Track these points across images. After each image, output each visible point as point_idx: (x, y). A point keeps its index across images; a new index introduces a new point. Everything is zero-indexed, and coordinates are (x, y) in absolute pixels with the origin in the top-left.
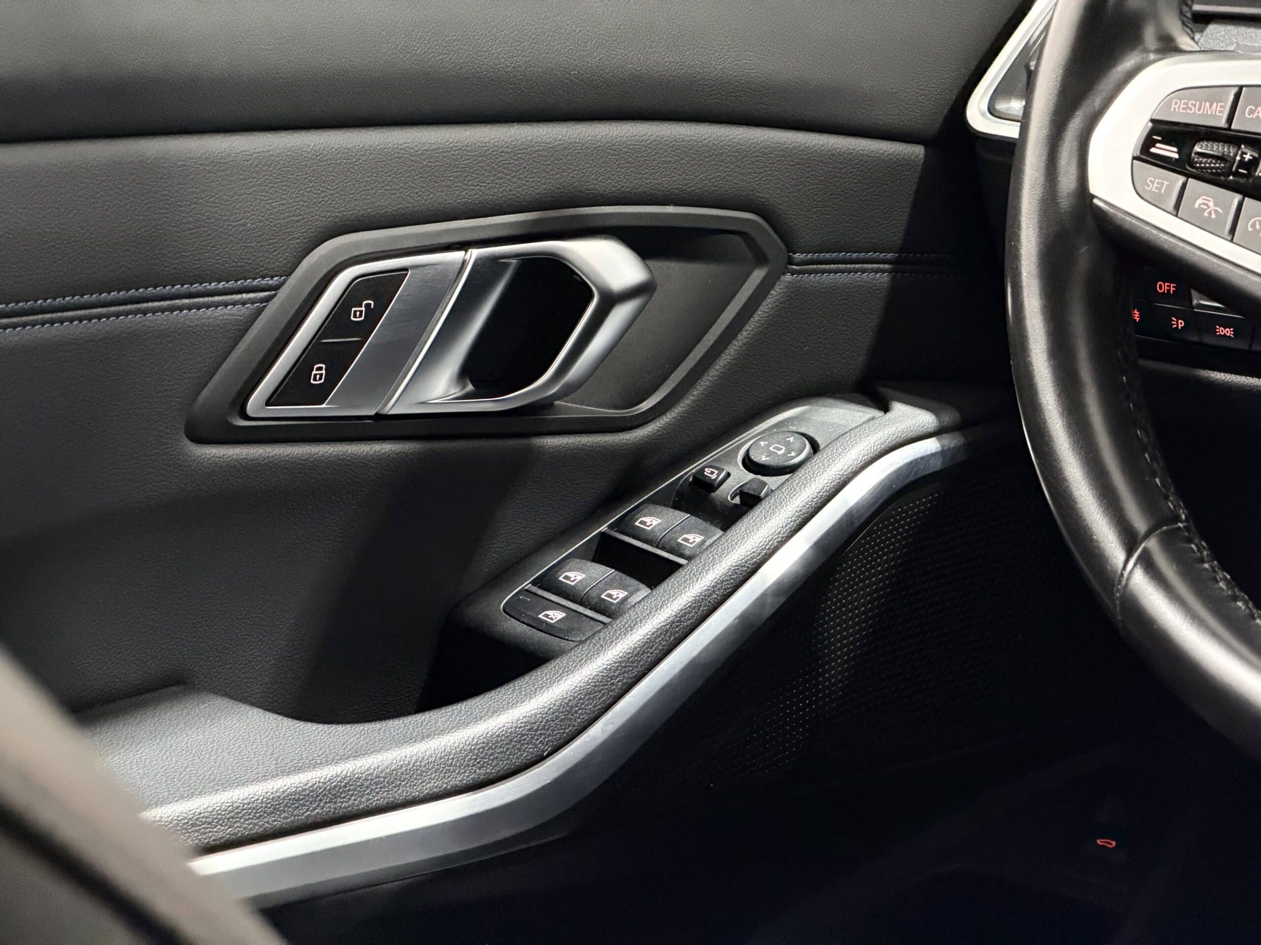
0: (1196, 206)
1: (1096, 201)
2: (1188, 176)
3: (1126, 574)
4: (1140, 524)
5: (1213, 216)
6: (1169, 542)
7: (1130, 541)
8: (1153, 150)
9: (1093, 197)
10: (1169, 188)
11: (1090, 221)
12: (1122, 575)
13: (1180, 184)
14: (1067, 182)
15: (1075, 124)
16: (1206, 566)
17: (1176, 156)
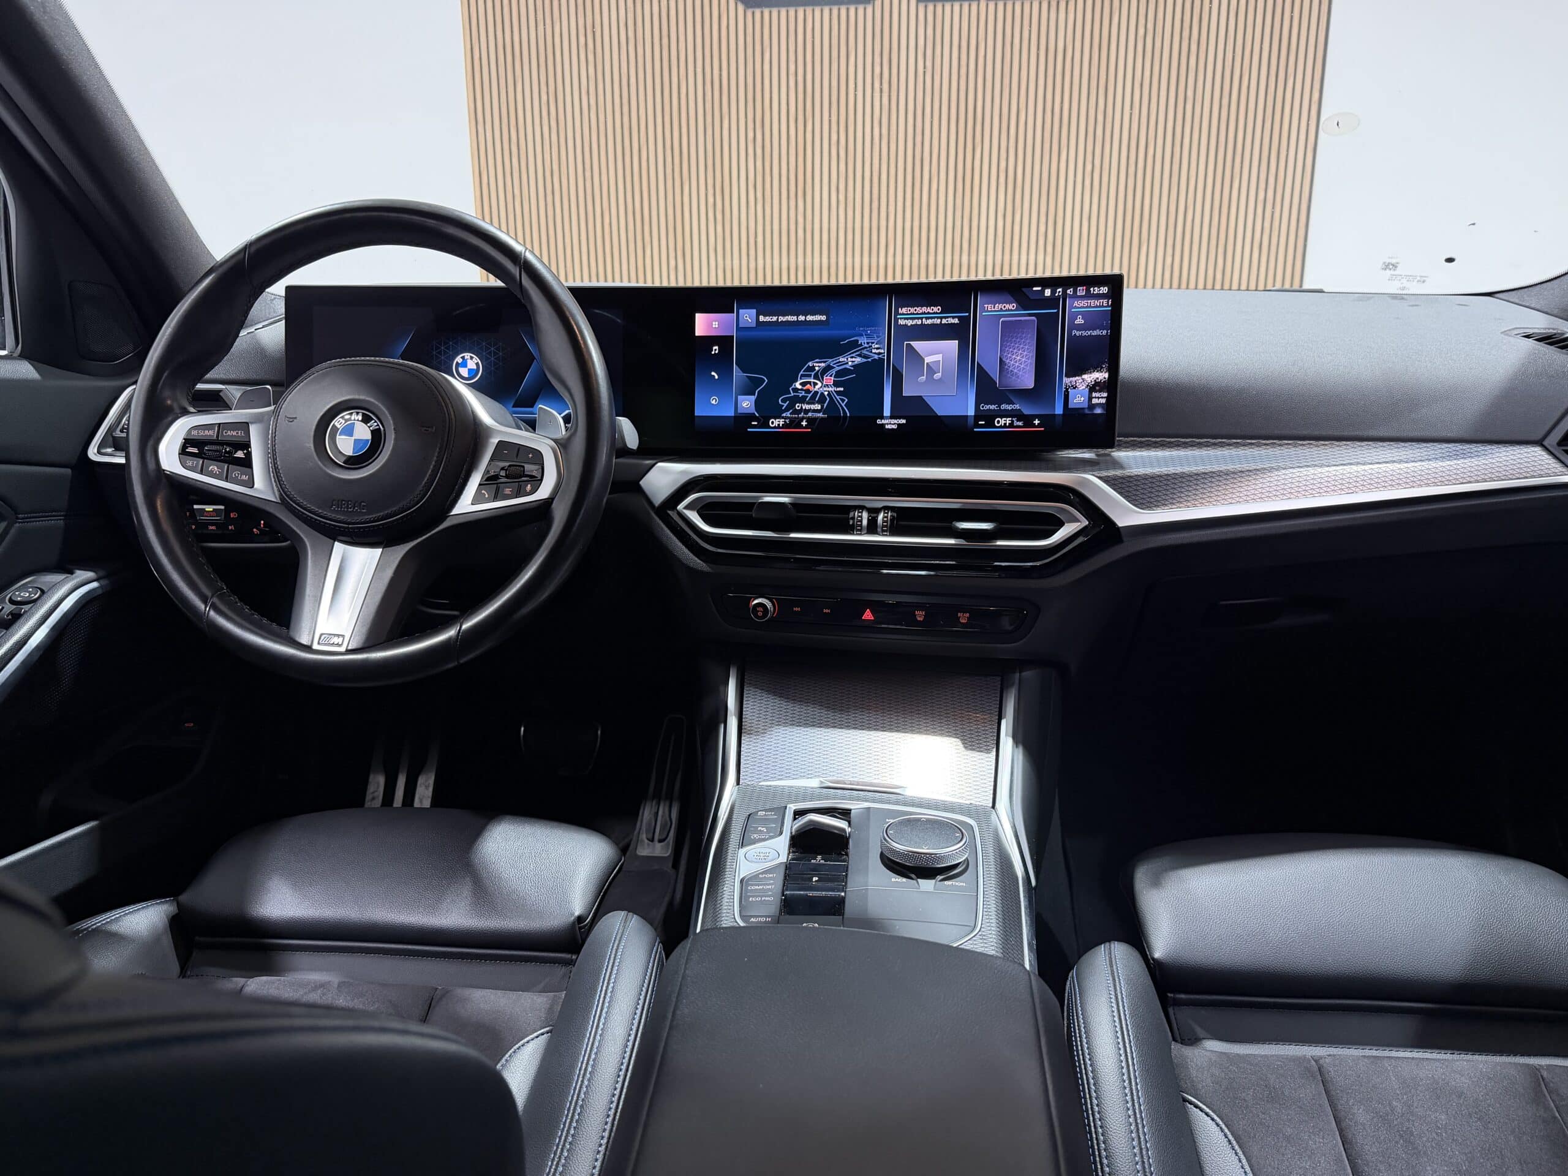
0: (210, 470)
1: (166, 472)
2: (204, 458)
3: (207, 612)
4: (208, 593)
5: (218, 473)
6: (221, 597)
7: (205, 600)
8: (187, 450)
9: (164, 470)
10: (197, 464)
11: (164, 480)
12: (205, 612)
13: (201, 462)
14: (151, 466)
15: (151, 443)
16: (239, 604)
17: (197, 451)
